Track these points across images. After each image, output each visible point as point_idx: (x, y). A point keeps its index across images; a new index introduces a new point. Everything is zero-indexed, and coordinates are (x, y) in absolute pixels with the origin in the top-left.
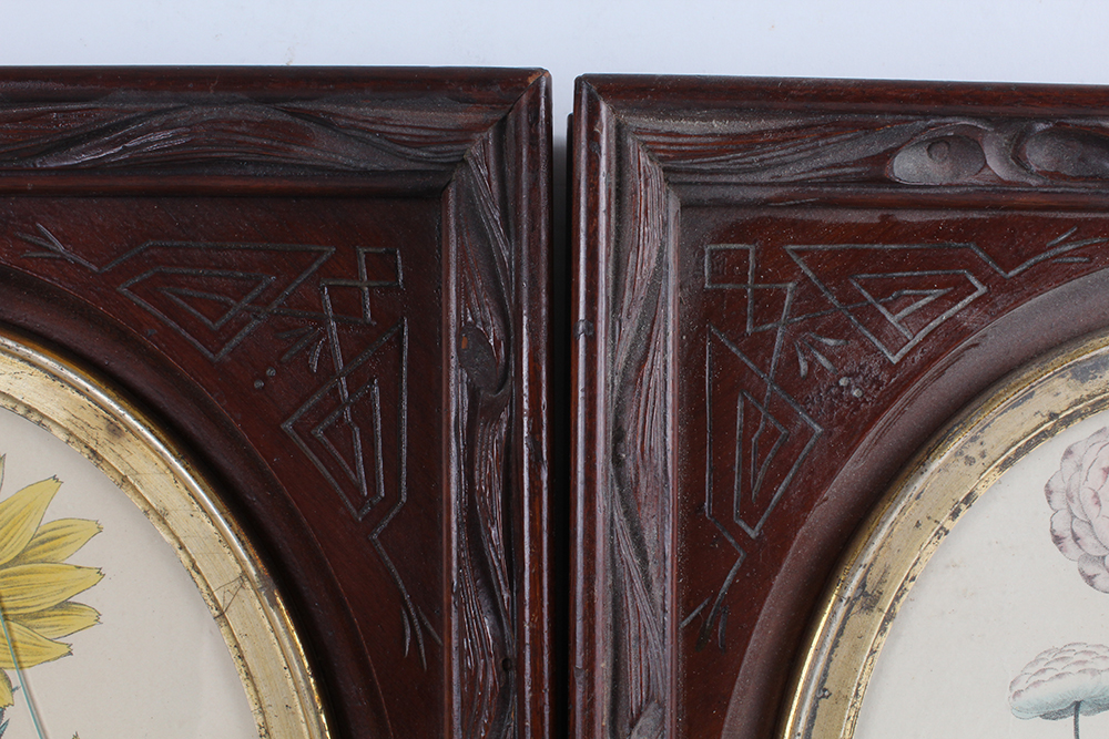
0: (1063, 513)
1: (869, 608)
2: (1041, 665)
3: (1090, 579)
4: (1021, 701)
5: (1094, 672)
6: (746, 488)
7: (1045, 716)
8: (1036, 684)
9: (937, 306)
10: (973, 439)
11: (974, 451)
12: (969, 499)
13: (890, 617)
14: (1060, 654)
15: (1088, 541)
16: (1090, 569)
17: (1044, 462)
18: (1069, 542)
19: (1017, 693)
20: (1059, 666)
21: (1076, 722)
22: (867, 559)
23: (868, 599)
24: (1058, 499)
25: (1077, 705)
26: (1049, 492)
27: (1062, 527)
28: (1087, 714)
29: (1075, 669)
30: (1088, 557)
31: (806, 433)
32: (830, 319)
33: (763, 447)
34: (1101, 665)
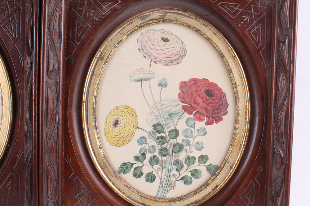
0: (140, 45)
1: (102, 60)
2: (135, 72)
3: (145, 57)
4: (131, 78)
5: (145, 74)
6: (78, 36)
7: (136, 81)
8: (134, 75)
9: (112, 5)
10: (122, 30)
11: (122, 32)
12: (121, 41)
13: (106, 62)
14: (139, 70)
15: (145, 50)
16: (145, 55)
17: (136, 36)
18: (141, 50)
19: (131, 77)
20: (139, 72)
21: (141, 83)
22: (101, 51)
23: (101, 58)
24: (139, 42)
25: (142, 79)
26: (138, 41)
27: (140, 48)
28: (144, 81)
29: (141, 73)
30: (144, 53)
31: (88, 27)
32: (93, 7)
33: (80, 30)
34: (146, 72)
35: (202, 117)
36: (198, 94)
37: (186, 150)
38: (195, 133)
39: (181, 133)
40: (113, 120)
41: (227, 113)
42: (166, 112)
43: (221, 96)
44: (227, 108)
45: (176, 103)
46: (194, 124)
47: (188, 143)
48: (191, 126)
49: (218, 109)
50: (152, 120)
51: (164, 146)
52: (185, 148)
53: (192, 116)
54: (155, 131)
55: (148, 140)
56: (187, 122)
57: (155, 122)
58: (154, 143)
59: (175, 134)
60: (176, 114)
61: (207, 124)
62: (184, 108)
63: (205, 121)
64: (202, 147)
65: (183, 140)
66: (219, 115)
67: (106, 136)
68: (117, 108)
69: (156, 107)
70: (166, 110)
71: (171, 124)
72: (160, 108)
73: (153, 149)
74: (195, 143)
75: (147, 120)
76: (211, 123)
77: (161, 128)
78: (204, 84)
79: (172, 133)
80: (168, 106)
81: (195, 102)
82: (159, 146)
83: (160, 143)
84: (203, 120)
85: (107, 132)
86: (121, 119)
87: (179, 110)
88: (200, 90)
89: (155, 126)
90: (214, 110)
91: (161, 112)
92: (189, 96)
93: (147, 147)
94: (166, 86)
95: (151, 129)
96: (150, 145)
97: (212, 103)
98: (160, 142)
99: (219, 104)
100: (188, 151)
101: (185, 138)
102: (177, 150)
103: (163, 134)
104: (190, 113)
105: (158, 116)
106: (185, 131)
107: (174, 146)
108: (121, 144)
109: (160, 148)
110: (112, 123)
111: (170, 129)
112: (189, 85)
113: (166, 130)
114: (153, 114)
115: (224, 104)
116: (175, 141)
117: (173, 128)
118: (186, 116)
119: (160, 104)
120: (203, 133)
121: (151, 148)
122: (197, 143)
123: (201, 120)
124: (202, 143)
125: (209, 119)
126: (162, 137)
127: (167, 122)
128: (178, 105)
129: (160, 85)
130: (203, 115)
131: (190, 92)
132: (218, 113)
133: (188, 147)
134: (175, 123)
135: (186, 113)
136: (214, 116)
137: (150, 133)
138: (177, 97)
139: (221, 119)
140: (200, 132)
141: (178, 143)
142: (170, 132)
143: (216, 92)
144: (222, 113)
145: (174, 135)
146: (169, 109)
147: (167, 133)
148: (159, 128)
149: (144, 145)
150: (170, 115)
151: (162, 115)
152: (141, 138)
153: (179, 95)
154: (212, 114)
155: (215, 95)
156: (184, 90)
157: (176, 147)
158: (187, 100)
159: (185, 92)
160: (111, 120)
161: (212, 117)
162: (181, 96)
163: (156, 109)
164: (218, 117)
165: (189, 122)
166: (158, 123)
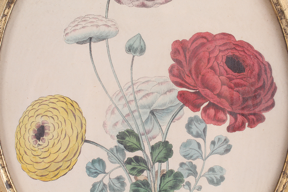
2: (76, 23)
4: (68, 37)
5: (97, 26)
7: (78, 43)
8: (74, 30)
14: (84, 19)
19: (67, 34)
20: (83, 24)
21: (90, 45)
25: (91, 39)
28: (95, 42)
29: (89, 25)
34: (100, 23)
35: (221, 115)
36: (212, 68)
37: (188, 184)
38: (207, 148)
39: (176, 149)
40: (34, 127)
41: (273, 105)
42: (144, 107)
43: (260, 70)
44: (273, 95)
45: (164, 88)
46: (205, 131)
47: (193, 171)
48: (198, 136)
49: (255, 97)
50: (115, 125)
51: (141, 178)
52: (186, 180)
53: (199, 114)
54: (122, 147)
55: (109, 166)
56: (188, 127)
57: (122, 128)
58: (121, 172)
59: (164, 151)
60: (165, 111)
61: (232, 129)
62: (181, 96)
63: (227, 124)
64: (222, 179)
65: (182, 164)
66: (257, 110)
67: (21, 159)
68: (40, 102)
69: (124, 96)
70: (145, 101)
71: (156, 131)
72: (132, 98)
73: (118, 185)
74: (206, 169)
75: (104, 124)
76: (241, 128)
77: (134, 141)
78: (225, 44)
79: (157, 151)
80: (148, 94)
81: (206, 84)
82: (132, 177)
83: (135, 172)
84: (223, 121)
85: (22, 152)
86: (50, 123)
87: (171, 102)
88: (216, 58)
89: (121, 137)
90: (245, 100)
91: (133, 106)
92: (193, 72)
93: (106, 181)
94: (142, 51)
95: (113, 143)
96: (114, 175)
97: (241, 85)
98: (133, 169)
99: (257, 86)
100: (192, 187)
101: (185, 161)
102: (170, 184)
103: (139, 153)
104: (195, 107)
105: (128, 115)
106: (186, 145)
107: (163, 176)
108: (52, 175)
109: (134, 181)
110: (32, 133)
111: (153, 143)
112: (192, 49)
113: (146, 144)
114: (116, 111)
115: (267, 88)
116: (164, 166)
117: (159, 139)
118: (187, 113)
119: (131, 90)
120: (222, 149)
121: (116, 182)
122: (212, 170)
123: (219, 121)
124: (222, 169)
125: (236, 119)
126: (137, 159)
127: (147, 128)
128: (170, 91)
129: (130, 49)
130: (224, 110)
131: (194, 62)
132: (255, 106)
133: (191, 179)
134: (164, 128)
135: (186, 109)
136: (246, 112)
137: (112, 150)
138: (167, 74)
139: (260, 119)
140: (216, 146)
141: (171, 171)
142: (153, 148)
143: (249, 61)
144: (262, 106)
145: (162, 155)
146: (150, 99)
147: (148, 151)
148: (131, 141)
149: (100, 177)
150: (152, 113)
151: (136, 114)
152: (94, 162)
153: (171, 70)
154: (243, 109)
155: (247, 69)
156: (181, 58)
157: (167, 179)
158: (189, 80)
159: (184, 63)
160: (28, 126)
161: (243, 115)
162: (176, 71)
163: (123, 101)
164: (254, 114)
165: (193, 127)
166: (127, 131)
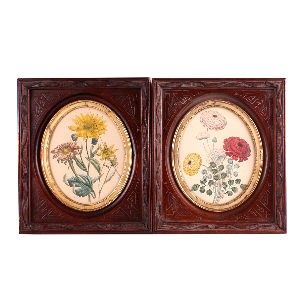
0: (202, 119)
1: (181, 128)
2: (199, 134)
3: (204, 126)
4: (197, 138)
5: (205, 135)
6: (169, 116)
7: (200, 139)
8: (199, 136)
9: (187, 99)
10: (192, 112)
11: (192, 113)
12: (191, 118)
13: (184, 129)
14: (201, 133)
15: (204, 122)
16: (204, 125)
17: (199, 114)
18: (202, 122)
20: (201, 135)
21: (203, 140)
22: (181, 123)
23: (181, 127)
24: (201, 118)
25: (203, 138)
26: (200, 117)
27: (201, 121)
29: (203, 135)
30: (204, 124)
31: (175, 111)
32: (177, 100)
33: (171, 112)
34: (205, 134)
35: (237, 158)
36: (234, 146)
37: (229, 176)
38: (233, 167)
39: (225, 167)
40: (188, 161)
41: (250, 155)
42: (217, 156)
43: (246, 146)
44: (250, 152)
45: (222, 151)
46: (232, 162)
47: (230, 173)
48: (231, 163)
49: (245, 153)
50: (209, 160)
51: (216, 175)
52: (228, 175)
53: (231, 158)
54: (211, 166)
55: (208, 172)
56: (228, 161)
57: (211, 161)
58: (211, 173)
59: (222, 167)
60: (222, 157)
61: (240, 161)
62: (226, 153)
63: (238, 160)
64: (237, 175)
65: (227, 171)
66: (246, 156)
67: (184, 170)
68: (190, 154)
69: (212, 153)
70: (217, 154)
71: (220, 162)
72: (214, 153)
73: (210, 177)
74: (233, 172)
75: (206, 160)
76: (242, 161)
77: (214, 165)
78: (237, 140)
79: (220, 167)
80: (218, 153)
81: (232, 150)
82: (214, 174)
83: (214, 173)
84: (237, 159)
85: (185, 168)
86: (192, 160)
87: (224, 154)
88: (235, 143)
89: (211, 164)
90: (243, 154)
91: (214, 156)
92: (229, 147)
93: (207, 176)
94: (216, 141)
95: (209, 165)
96: (209, 174)
97: (242, 150)
98: (214, 172)
99: (246, 150)
100: (229, 177)
101: (228, 170)
102: (223, 176)
103: (215, 168)
104: (230, 156)
105: (213, 158)
106: (228, 166)
107: (222, 174)
108: (192, 174)
109: (214, 175)
110: (187, 163)
111: (219, 165)
112: (229, 141)
113: (217, 166)
114: (209, 157)
115: (248, 151)
116: (222, 171)
117: (221, 164)
118: (228, 157)
119: (213, 151)
120: (237, 167)
121: (209, 176)
122: (235, 172)
123: (236, 160)
124: (237, 172)
125: (241, 159)
126: (215, 170)
127: (217, 161)
128: (223, 152)
129: (213, 141)
130: (237, 157)
131: (229, 144)
132: (245, 155)
133: (229, 175)
134: (222, 161)
135: (227, 156)
136: (243, 157)
137: (208, 167)
138: (223, 147)
139: (247, 159)
140: (236, 166)
141: (224, 173)
142: (219, 167)
143: (244, 144)
144: (247, 155)
145: (221, 168)
146: (218, 154)
147: (218, 167)
148: (213, 165)
149: (205, 174)
150: (219, 157)
151: (215, 158)
152: (204, 170)
153: (224, 146)
154: (242, 156)
155: (243, 146)
156: (226, 143)
157: (223, 175)
158: (228, 149)
159: (227, 144)
160: (186, 161)
161: (242, 158)
162: (225, 146)
163: (211, 154)
164: (245, 158)
165: (230, 161)
166: (212, 162)
